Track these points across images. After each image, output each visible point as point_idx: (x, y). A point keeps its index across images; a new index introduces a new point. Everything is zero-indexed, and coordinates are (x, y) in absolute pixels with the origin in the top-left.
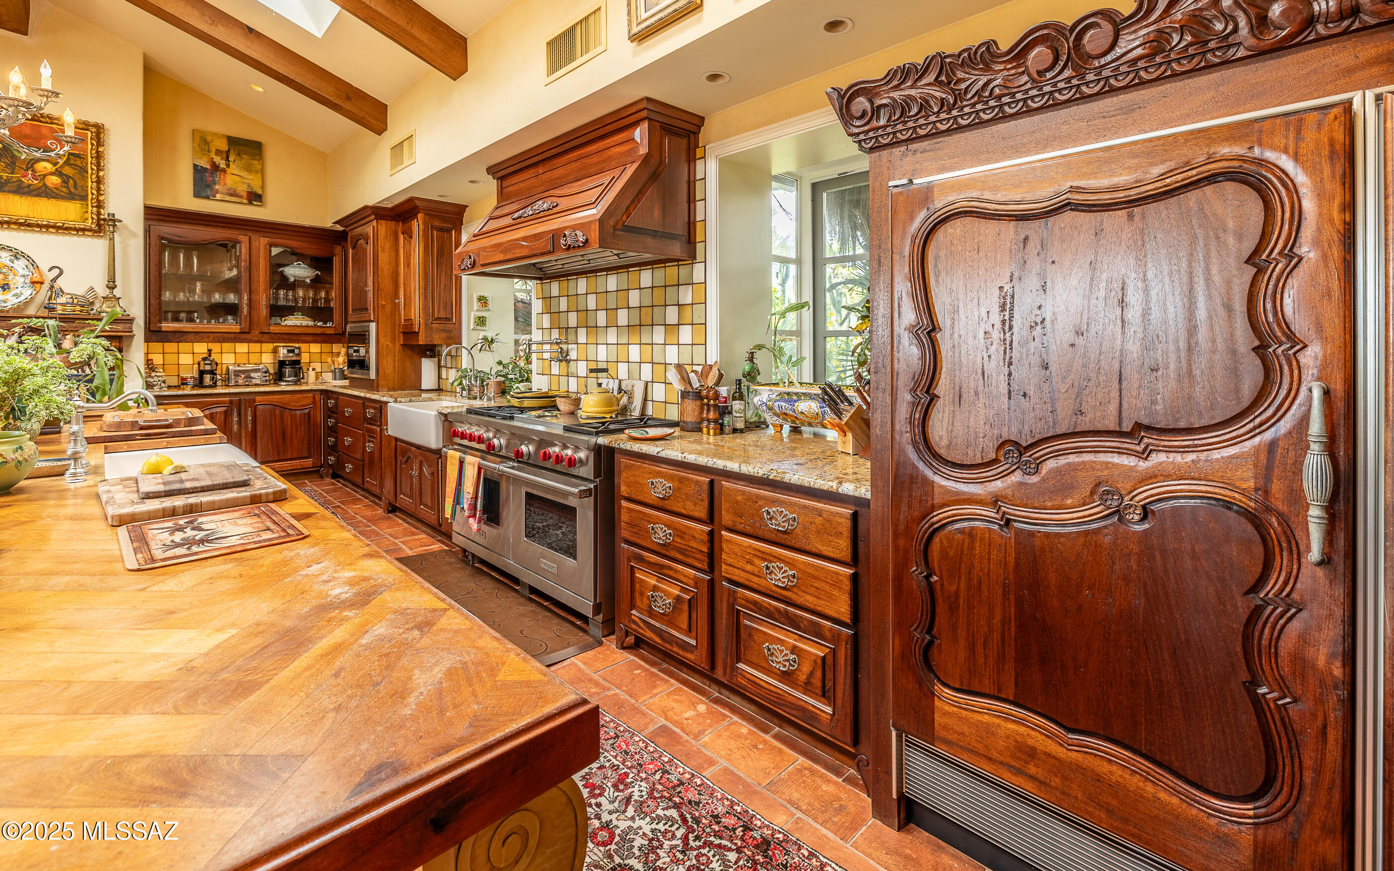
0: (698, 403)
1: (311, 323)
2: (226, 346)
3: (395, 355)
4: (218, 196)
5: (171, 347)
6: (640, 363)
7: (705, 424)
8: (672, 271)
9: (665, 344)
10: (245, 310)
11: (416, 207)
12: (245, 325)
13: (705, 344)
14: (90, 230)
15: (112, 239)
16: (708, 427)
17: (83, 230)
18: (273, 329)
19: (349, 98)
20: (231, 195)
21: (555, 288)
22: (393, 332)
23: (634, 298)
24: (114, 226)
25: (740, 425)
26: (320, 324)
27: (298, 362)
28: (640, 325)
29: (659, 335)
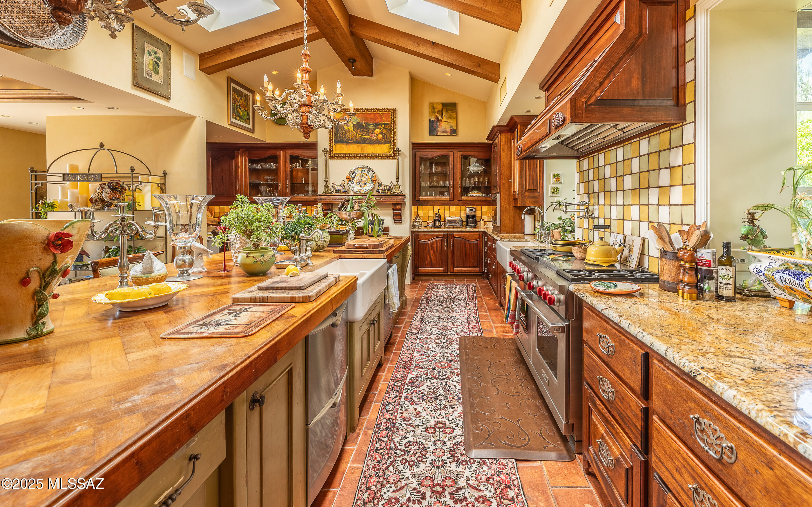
0: (676, 263)
1: (481, 195)
2: (447, 207)
3: (510, 213)
4: (439, 134)
5: (425, 208)
6: (640, 221)
7: (681, 286)
8: (665, 136)
9: (659, 205)
10: (451, 189)
11: (516, 122)
12: (452, 196)
13: (695, 204)
14: (391, 156)
15: (398, 160)
16: (683, 289)
17: (389, 156)
18: (463, 198)
19: (479, 66)
20: (444, 132)
21: (586, 163)
22: (509, 199)
23: (636, 165)
24: (399, 153)
25: (727, 292)
26: (484, 195)
27: (474, 216)
28: (640, 188)
29: (654, 197)
